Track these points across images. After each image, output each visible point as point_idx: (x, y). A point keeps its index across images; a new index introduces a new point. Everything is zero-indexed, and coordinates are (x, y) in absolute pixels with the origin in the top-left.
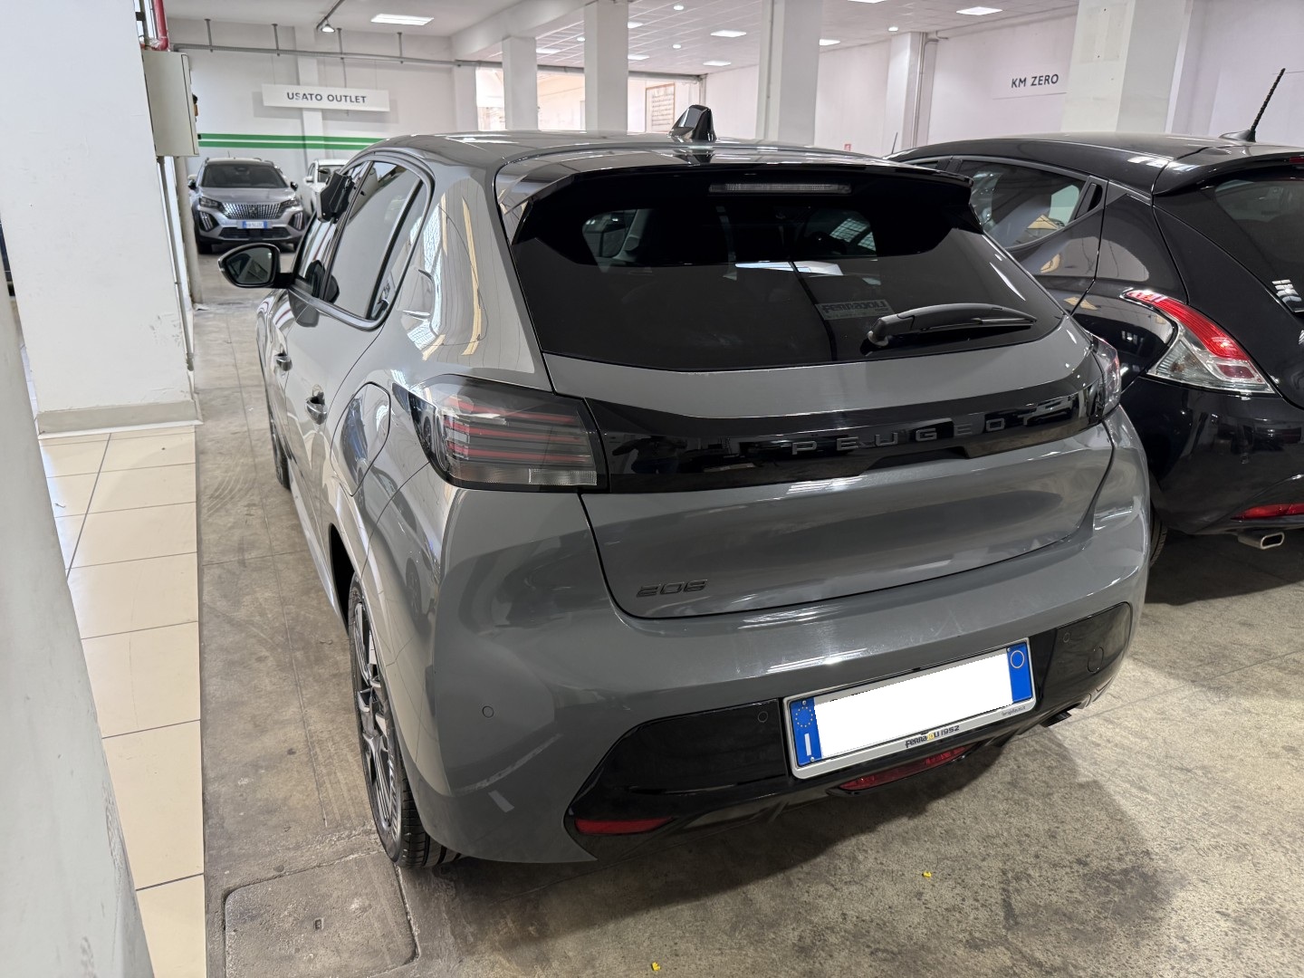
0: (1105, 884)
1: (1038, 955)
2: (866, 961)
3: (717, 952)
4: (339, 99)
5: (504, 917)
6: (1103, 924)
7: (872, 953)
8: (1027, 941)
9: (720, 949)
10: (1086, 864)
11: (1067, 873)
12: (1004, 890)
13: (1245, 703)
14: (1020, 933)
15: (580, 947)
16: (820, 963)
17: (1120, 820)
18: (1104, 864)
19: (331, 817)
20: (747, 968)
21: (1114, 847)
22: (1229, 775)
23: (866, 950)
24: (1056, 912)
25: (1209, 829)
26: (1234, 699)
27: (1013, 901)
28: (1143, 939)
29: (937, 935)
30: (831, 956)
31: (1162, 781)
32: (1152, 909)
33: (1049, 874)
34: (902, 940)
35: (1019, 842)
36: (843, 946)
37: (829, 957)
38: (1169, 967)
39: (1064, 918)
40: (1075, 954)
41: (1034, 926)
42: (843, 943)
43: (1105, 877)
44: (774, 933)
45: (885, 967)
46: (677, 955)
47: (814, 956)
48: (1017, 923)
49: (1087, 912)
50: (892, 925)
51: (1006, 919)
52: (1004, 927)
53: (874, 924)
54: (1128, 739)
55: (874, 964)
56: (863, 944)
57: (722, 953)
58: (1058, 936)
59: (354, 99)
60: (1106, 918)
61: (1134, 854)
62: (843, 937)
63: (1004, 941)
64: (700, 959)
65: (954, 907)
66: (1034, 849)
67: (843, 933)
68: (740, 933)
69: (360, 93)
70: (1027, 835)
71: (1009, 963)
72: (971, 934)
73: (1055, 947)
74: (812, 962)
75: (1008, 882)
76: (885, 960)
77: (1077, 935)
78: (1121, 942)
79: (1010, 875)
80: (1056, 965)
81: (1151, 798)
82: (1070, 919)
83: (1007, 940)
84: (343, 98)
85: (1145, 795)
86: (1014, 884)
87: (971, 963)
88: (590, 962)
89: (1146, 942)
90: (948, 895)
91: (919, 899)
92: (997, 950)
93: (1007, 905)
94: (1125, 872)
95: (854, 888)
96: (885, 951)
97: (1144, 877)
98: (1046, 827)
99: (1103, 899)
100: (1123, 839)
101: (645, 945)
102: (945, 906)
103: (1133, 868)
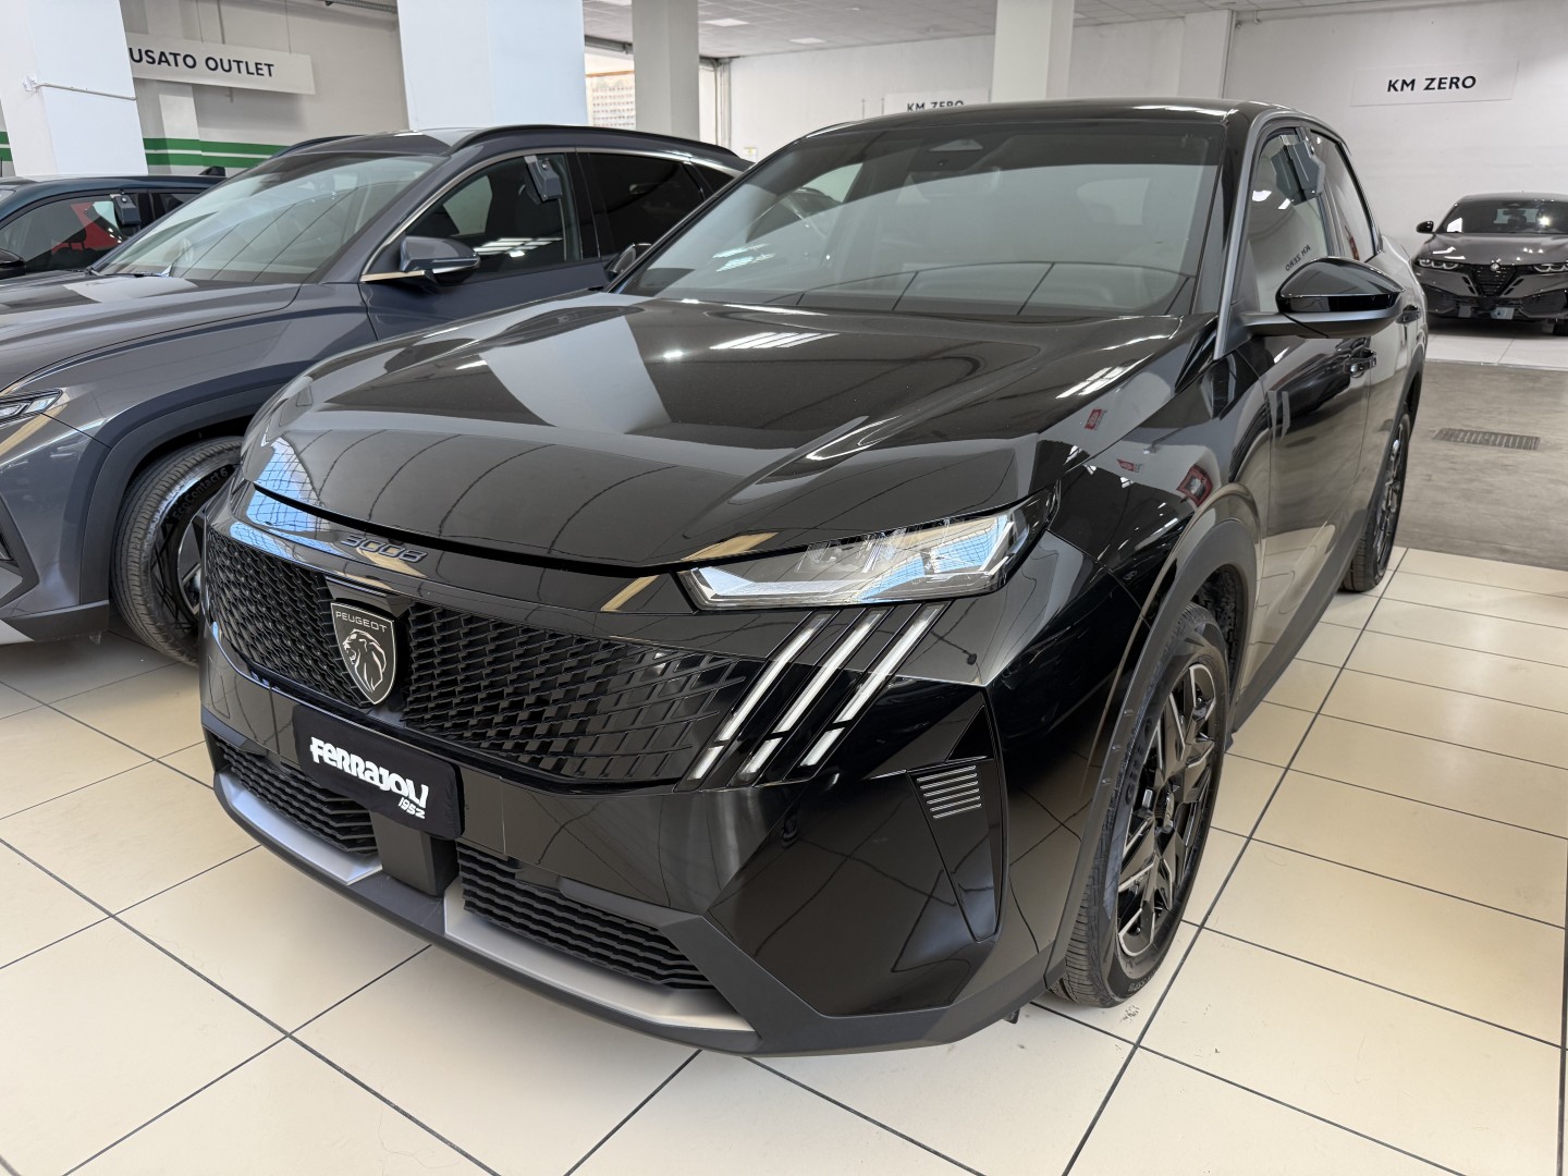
4: (227, 67)
59: (252, 69)
69: (264, 57)
84: (234, 65)
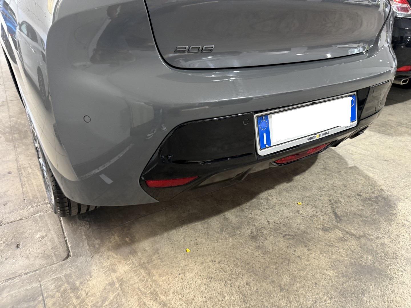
0: (370, 202)
1: (352, 231)
2: (282, 240)
3: (215, 241)
5: (113, 235)
6: (374, 217)
7: (284, 237)
8: (346, 226)
9: (216, 240)
10: (361, 196)
11: (354, 199)
12: (332, 207)
13: (399, 138)
14: (343, 224)
15: (151, 245)
16: (262, 243)
17: (369, 179)
18: (367, 195)
19: (27, 198)
20: (230, 247)
21: (370, 189)
22: (402, 161)
23: (281, 235)
24: (355, 214)
25: (402, 180)
26: (395, 137)
27: (337, 211)
28: (391, 222)
29: (309, 227)
30: (266, 239)
31: (379, 165)
32: (391, 210)
33: (348, 200)
34: (295, 230)
35: (333, 189)
36: (271, 235)
37: (265, 240)
38: (405, 232)
39: (358, 216)
40: (367, 229)
41: (348, 220)
42: (270, 233)
43: (370, 200)
44: (240, 231)
45: (290, 242)
46: (197, 244)
47: (259, 240)
48: (340, 220)
49: (367, 213)
50: (290, 224)
51: (336, 218)
52: (336, 222)
53: (282, 224)
54: (362, 151)
55: (285, 241)
56: (279, 233)
57: (218, 242)
58: (358, 223)
60: (375, 215)
61: (378, 190)
62: (270, 230)
63: (337, 227)
64: (208, 245)
65: (314, 215)
66: (339, 191)
67: (269, 229)
68: (224, 232)
70: (335, 187)
71: (342, 236)
72: (323, 225)
73: (358, 228)
74: (258, 242)
75: (332, 204)
76: (290, 239)
77: (366, 222)
78: (384, 224)
79: (333, 201)
80: (361, 235)
81: (377, 171)
82: (361, 216)
83: (338, 226)
85: (375, 170)
86: (335, 205)
87: (326, 237)
88: (156, 251)
89: (393, 223)
90: (310, 211)
91: (298, 213)
92: (335, 231)
93: (335, 213)
94: (376, 197)
95: (270, 211)
96: (289, 235)
97: (384, 198)
98: (342, 183)
99: (371, 208)
100: (372, 186)
101: (182, 241)
102: (310, 215)
103: (379, 195)
